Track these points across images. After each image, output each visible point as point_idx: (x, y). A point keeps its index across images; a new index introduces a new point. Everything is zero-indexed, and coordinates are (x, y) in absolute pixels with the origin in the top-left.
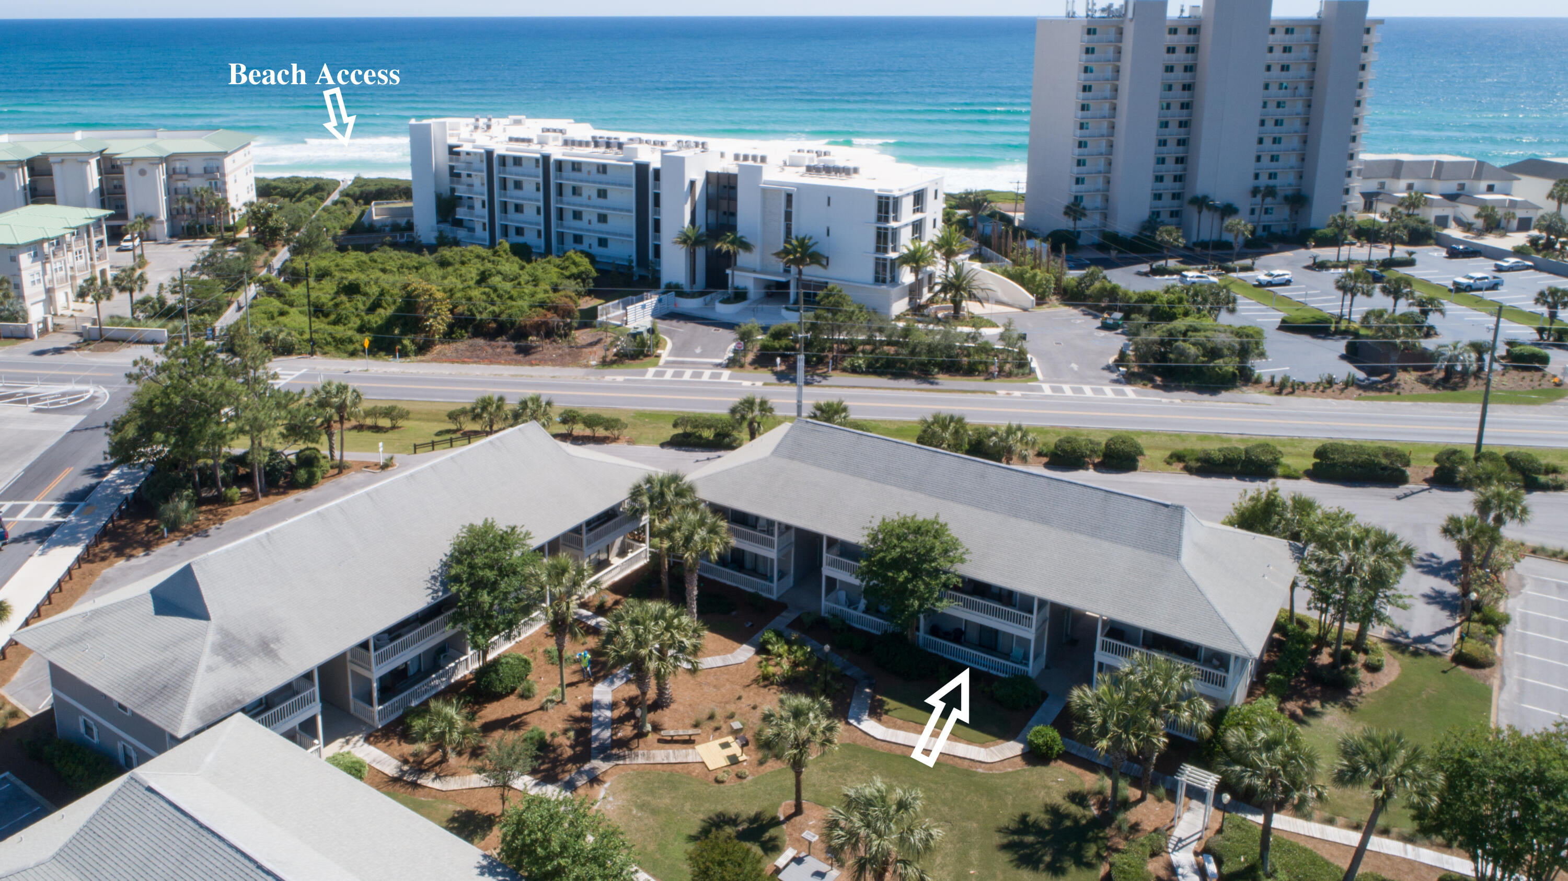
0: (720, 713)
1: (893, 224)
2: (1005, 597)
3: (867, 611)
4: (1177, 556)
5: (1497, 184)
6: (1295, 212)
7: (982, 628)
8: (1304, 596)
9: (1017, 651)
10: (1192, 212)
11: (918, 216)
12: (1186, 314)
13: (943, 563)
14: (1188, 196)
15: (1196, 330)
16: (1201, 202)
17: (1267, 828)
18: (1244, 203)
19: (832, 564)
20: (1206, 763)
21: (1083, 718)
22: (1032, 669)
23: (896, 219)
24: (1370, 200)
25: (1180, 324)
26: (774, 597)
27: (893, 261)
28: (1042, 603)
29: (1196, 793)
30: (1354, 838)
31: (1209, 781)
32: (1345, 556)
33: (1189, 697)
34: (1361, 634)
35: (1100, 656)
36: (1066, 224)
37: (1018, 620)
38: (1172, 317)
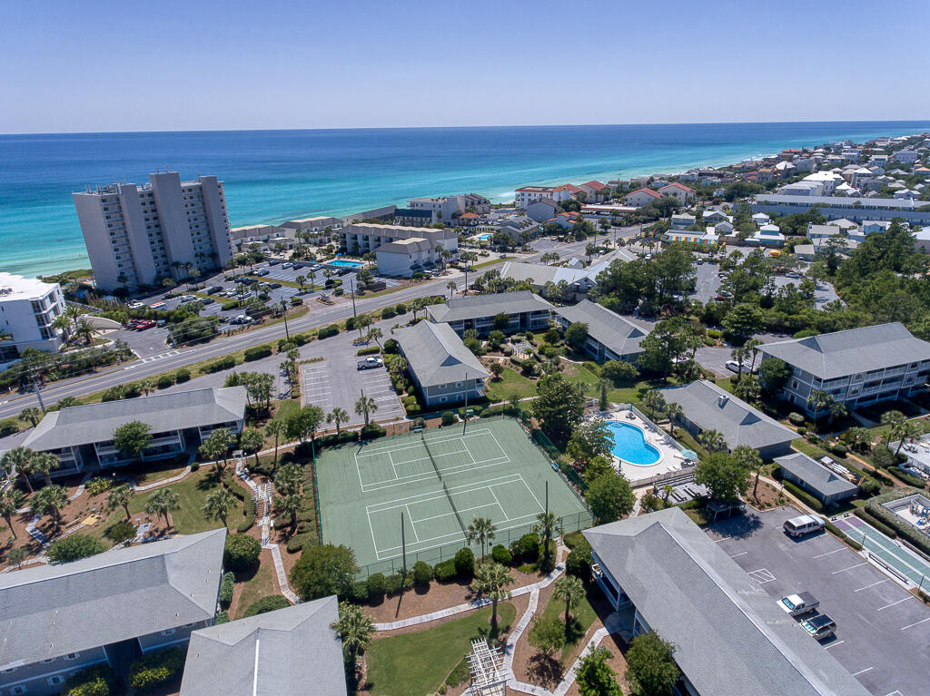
0: (84, 511)
1: (45, 312)
2: (167, 434)
3: (119, 459)
4: (214, 402)
5: (280, 234)
6: (213, 259)
7: (163, 446)
8: (251, 398)
9: (176, 448)
10: (174, 269)
11: (54, 304)
12: (188, 317)
13: (144, 433)
14: (170, 263)
15: (194, 322)
16: (177, 264)
17: (257, 457)
18: (193, 261)
19: (100, 451)
20: (238, 449)
21: (204, 453)
22: (183, 450)
23: (44, 310)
24: (239, 246)
25: (186, 322)
26: (79, 472)
27: (49, 328)
28: (180, 430)
29: (239, 456)
30: (274, 450)
31: (241, 452)
32: (258, 385)
33: (230, 435)
34: (268, 402)
35: (202, 437)
36: (121, 285)
37: (174, 439)
38: (182, 320)
